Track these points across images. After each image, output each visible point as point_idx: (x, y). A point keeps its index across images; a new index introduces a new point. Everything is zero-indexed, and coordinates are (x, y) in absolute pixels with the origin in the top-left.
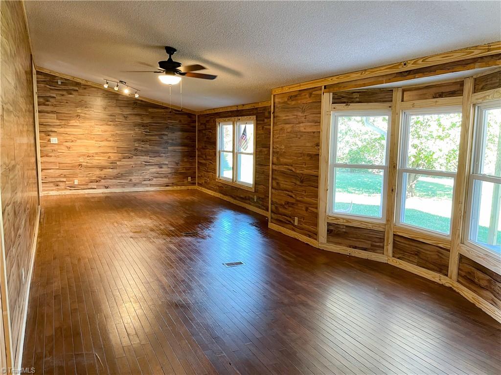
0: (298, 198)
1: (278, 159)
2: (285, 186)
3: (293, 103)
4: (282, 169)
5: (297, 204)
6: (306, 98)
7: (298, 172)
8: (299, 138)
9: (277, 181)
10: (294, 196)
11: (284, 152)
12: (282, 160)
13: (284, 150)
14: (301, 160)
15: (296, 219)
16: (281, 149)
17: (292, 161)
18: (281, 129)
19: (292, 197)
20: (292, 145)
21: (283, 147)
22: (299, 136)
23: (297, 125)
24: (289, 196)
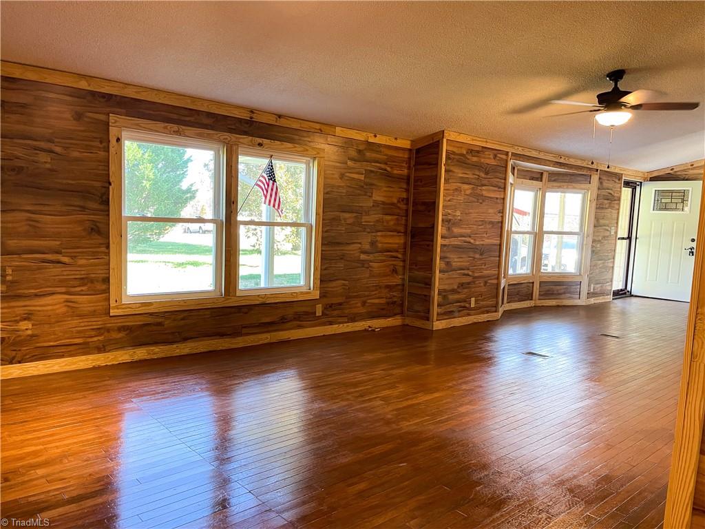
0: (476, 275)
1: (449, 229)
2: (459, 264)
3: (475, 159)
4: (456, 243)
5: (474, 282)
6: (490, 158)
7: (477, 243)
8: (481, 203)
9: (447, 260)
10: (470, 273)
11: (460, 220)
12: (456, 230)
13: (459, 218)
14: (482, 229)
15: (473, 299)
16: (455, 216)
17: (470, 231)
18: (456, 189)
19: (468, 275)
20: (471, 211)
21: (458, 213)
22: (481, 201)
23: (479, 188)
24: (464, 275)
